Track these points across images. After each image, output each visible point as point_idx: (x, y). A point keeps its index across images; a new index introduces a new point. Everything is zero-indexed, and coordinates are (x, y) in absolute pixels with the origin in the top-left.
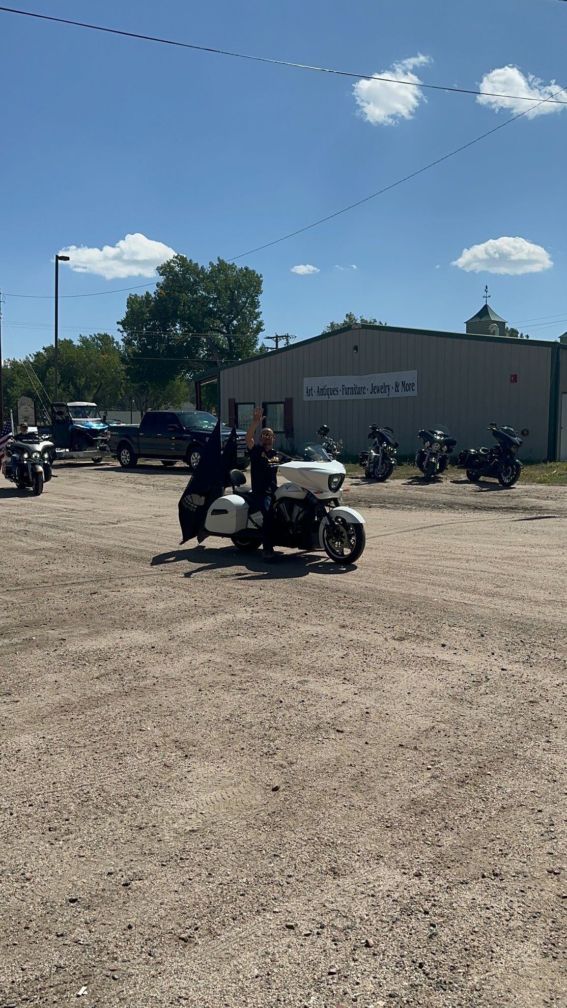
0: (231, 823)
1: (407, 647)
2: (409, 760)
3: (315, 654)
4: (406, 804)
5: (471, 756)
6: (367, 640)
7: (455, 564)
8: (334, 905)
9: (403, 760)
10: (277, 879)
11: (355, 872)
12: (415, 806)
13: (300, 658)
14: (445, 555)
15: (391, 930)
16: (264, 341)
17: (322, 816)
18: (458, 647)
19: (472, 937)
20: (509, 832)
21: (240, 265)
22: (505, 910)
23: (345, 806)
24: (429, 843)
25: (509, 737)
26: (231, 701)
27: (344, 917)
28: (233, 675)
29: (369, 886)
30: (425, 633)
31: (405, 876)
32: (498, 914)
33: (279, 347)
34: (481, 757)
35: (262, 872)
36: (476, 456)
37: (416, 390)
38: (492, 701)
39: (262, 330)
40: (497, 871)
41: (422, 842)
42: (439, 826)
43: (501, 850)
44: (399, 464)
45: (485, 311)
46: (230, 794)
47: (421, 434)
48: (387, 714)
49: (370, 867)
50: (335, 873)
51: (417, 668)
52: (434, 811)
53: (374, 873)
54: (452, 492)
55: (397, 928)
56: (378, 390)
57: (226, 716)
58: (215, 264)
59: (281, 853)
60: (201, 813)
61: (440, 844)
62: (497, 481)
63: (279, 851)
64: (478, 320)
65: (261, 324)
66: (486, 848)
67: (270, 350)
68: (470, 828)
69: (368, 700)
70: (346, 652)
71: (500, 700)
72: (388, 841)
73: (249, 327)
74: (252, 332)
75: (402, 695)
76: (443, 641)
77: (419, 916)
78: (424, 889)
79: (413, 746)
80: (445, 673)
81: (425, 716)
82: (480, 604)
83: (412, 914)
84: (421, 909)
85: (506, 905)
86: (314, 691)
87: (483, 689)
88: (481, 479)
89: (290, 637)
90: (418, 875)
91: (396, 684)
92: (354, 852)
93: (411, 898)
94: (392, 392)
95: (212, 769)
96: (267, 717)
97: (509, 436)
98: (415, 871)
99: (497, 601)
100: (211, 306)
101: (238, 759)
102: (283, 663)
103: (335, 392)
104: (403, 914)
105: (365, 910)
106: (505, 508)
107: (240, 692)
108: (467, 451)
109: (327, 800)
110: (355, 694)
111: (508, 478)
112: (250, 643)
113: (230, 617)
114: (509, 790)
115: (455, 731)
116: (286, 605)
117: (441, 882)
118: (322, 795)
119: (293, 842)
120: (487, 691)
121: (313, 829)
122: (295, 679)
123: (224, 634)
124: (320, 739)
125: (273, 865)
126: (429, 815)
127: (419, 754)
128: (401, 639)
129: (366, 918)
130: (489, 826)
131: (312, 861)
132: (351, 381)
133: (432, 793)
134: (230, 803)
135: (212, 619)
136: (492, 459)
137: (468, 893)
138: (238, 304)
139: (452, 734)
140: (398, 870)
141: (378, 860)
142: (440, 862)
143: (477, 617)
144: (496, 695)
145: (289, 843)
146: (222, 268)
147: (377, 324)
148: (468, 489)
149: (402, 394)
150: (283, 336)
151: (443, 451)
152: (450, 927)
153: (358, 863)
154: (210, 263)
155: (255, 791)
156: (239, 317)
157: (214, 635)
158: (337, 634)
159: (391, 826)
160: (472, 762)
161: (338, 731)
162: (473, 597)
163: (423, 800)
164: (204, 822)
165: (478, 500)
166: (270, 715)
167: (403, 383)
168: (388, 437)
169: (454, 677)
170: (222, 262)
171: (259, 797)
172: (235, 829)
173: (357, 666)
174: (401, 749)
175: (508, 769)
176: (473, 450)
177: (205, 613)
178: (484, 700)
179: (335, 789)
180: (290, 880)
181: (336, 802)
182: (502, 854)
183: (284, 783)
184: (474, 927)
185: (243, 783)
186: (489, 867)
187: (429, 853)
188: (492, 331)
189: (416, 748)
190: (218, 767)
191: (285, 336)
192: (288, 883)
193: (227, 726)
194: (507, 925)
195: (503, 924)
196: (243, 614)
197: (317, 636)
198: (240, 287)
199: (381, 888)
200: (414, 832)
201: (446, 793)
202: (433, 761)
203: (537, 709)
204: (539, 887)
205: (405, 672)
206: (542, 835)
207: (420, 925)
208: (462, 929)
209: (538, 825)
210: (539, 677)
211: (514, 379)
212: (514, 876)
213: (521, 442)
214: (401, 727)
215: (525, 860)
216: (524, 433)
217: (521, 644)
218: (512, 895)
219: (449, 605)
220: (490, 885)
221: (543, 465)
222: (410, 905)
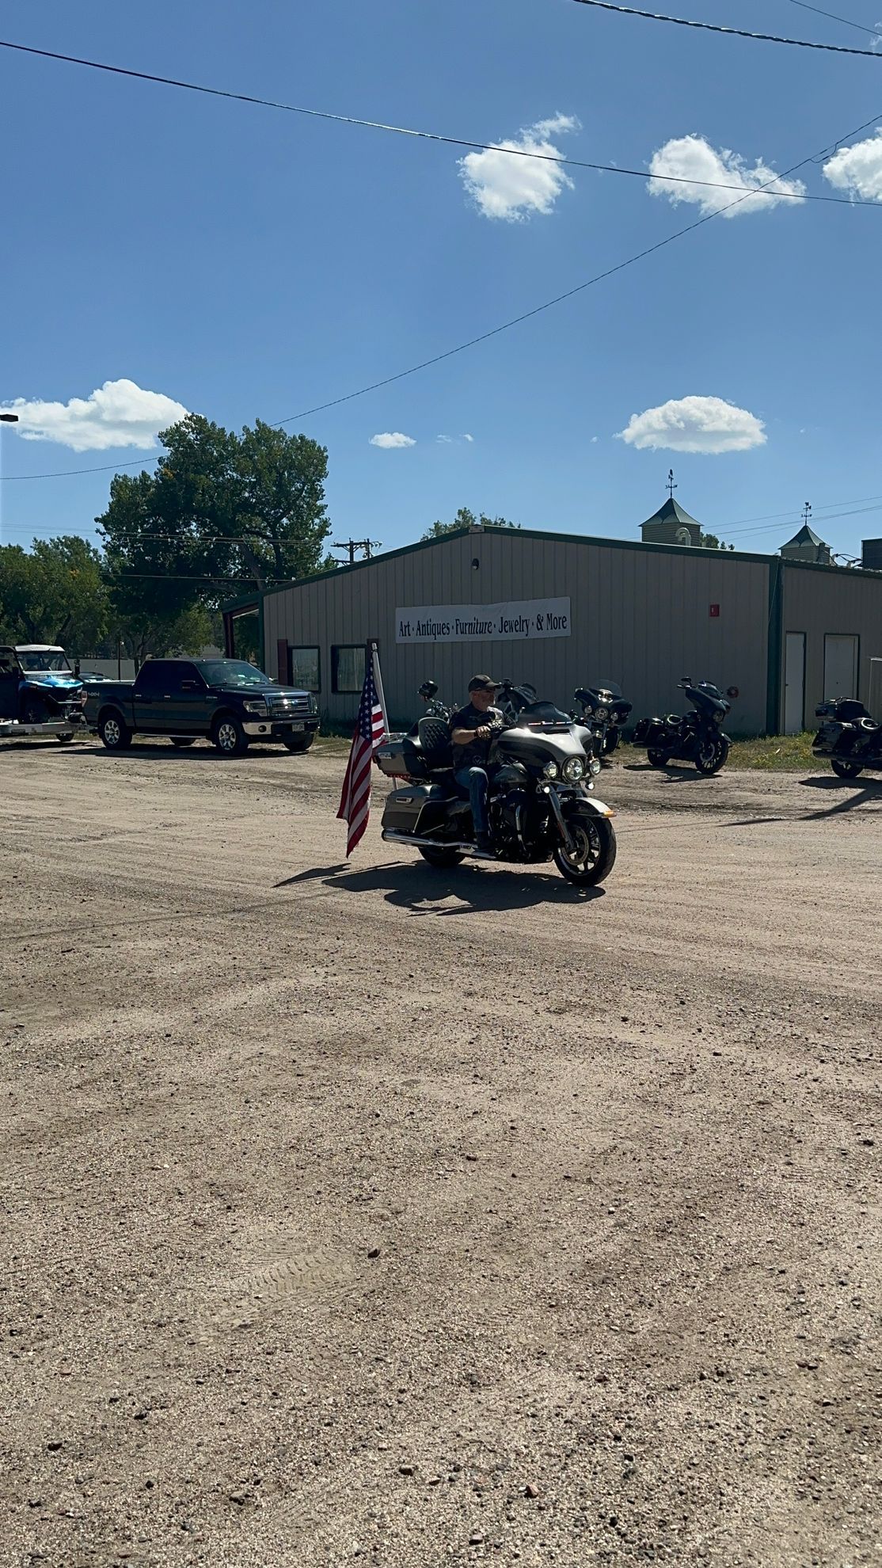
0: (305, 1311)
1: (570, 1023)
2: (580, 1199)
3: (427, 1039)
4: (579, 1268)
5: (674, 1190)
6: (507, 1014)
7: (637, 893)
8: (473, 1433)
9: (572, 1200)
10: (382, 1396)
11: (504, 1379)
12: (592, 1272)
13: (405, 1046)
14: (621, 880)
15: (564, 1468)
16: (331, 551)
17: (448, 1293)
18: (646, 1022)
19: (689, 1473)
20: (737, 1306)
21: (292, 431)
22: (738, 1428)
23: (483, 1276)
24: (617, 1328)
25: (729, 1158)
26: (298, 1116)
27: (491, 1451)
28: (298, 1075)
29: (526, 1401)
30: (595, 1001)
31: (581, 1383)
32: (727, 1435)
33: (355, 560)
34: (690, 1191)
35: (358, 1387)
36: (663, 727)
37: (569, 627)
38: (701, 1103)
39: (328, 534)
40: (723, 1369)
41: (605, 1328)
42: (632, 1301)
43: (726, 1335)
45: (669, 508)
46: (302, 1265)
47: (579, 695)
48: (544, 1129)
49: (528, 1370)
50: (473, 1382)
51: (587, 1056)
52: (622, 1278)
53: (533, 1379)
54: (627, 784)
55: (573, 1464)
56: (511, 628)
57: (290, 1142)
58: (252, 430)
59: (386, 1356)
60: (257, 1298)
61: (633, 1330)
62: (693, 765)
63: (384, 1353)
64: (660, 521)
65: (325, 524)
66: (703, 1333)
67: (340, 565)
68: (678, 1303)
69: (513, 1109)
70: (475, 1034)
71: (714, 1101)
72: (554, 1329)
73: (307, 528)
74: (312, 536)
75: (565, 1098)
76: (623, 1013)
77: (607, 1444)
78: (612, 1402)
79: (585, 1178)
80: (629, 1063)
81: (602, 1130)
82: (677, 954)
83: (595, 1442)
84: (610, 1433)
85: (739, 1420)
86: (428, 1097)
87: (688, 1085)
88: (670, 762)
89: (387, 1013)
90: (602, 1380)
91: (555, 1082)
92: (500, 1348)
93: (593, 1416)
94: (533, 629)
95: (271, 1226)
96: (355, 1140)
97: (710, 697)
98: (597, 1373)
99: (702, 949)
100: (247, 495)
101: (313, 1209)
102: (378, 1054)
103: (445, 630)
104: (582, 1443)
105: (522, 1439)
106: (707, 807)
107: (311, 1102)
108: (648, 721)
109: (455, 1267)
110: (493, 1099)
111: (710, 762)
112: (327, 1025)
113: (291, 983)
114: (734, 1241)
115: (649, 1151)
116: (380, 962)
117: (638, 1389)
118: (447, 1260)
119: (405, 1337)
120: (694, 1089)
121: (436, 1315)
122: (399, 1079)
123: (282, 1010)
124: (441, 1172)
125: (374, 1374)
126: (615, 1285)
127: (595, 1189)
128: (559, 1012)
129: (525, 1451)
130: (706, 1298)
131: (436, 1365)
132: (468, 613)
133: (617, 1249)
134: (301, 1280)
135: (261, 988)
136: (686, 732)
138: (290, 493)
139: (643, 1156)
140: (571, 1373)
141: (538, 1358)
142: (635, 1358)
143: (672, 973)
144: (707, 1093)
145: (399, 1339)
146: (263, 436)
147: (507, 526)
148: (650, 778)
149: (548, 633)
150: (361, 543)
151: (611, 720)
152: (655, 1459)
153: (508, 1366)
154: (245, 427)
155: (341, 1259)
156: (292, 513)
157: (268, 1012)
158: (461, 1005)
159: (557, 1305)
160: (676, 1200)
161: (469, 1158)
162: (666, 943)
163: (604, 1262)
164: (263, 1311)
165: (667, 796)
166: (360, 1137)
167: (549, 617)
168: (528, 699)
169: (643, 1068)
170: (262, 427)
171: (347, 1268)
172: (312, 1321)
173: (494, 1055)
174: (566, 1182)
175: (731, 1207)
176: (656, 719)
177: (251, 979)
178: (692, 1102)
179: (467, 1251)
180: (403, 1396)
181: (471, 1270)
182: (729, 1341)
183: (387, 1244)
184: (692, 1458)
185: (321, 1248)
186: (710, 1362)
187: (617, 1344)
188: (680, 539)
189: (589, 1181)
190: (281, 1223)
191: (364, 543)
192: (400, 1402)
193: (293, 1157)
194: (742, 1452)
195: (736, 1451)
196: (311, 978)
197: (430, 1010)
198: (291, 467)
199: (545, 1403)
200: (592, 1313)
201: (638, 1250)
202: (616, 1200)
203: (770, 1113)
204: (787, 1390)
205: (567, 1063)
206: (788, 1309)
207: (608, 1457)
208: (674, 1461)
209: (780, 1294)
210: (771, 1064)
211: (715, 611)
212: (748, 1375)
213: (727, 707)
214: (566, 1149)
215: (764, 1348)
216: (732, 693)
217: (741, 1014)
218: (746, 1404)
219: (630, 957)
220: (713, 1391)
221: (761, 741)
222: (591, 1428)
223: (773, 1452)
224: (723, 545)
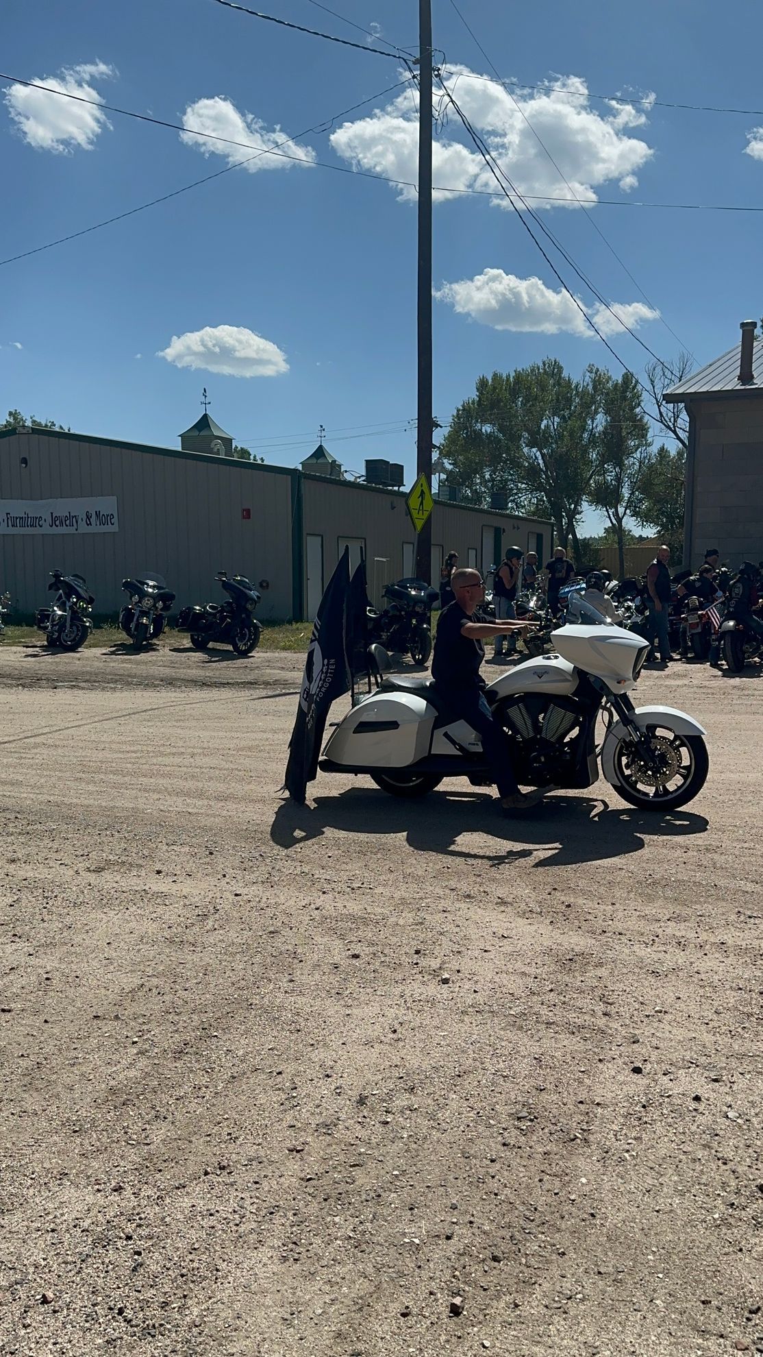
1: (108, 880)
2: (107, 1035)
4: (103, 1095)
5: (193, 1016)
6: (49, 876)
7: (177, 760)
9: (99, 1036)
11: (28, 1202)
12: (114, 1097)
14: (162, 749)
15: (79, 1272)
18: (178, 873)
19: (190, 1257)
20: (240, 1108)
22: (235, 1211)
23: (12, 1114)
24: (134, 1142)
25: (242, 982)
27: (11, 1269)
29: (47, 1218)
30: (134, 858)
31: (99, 1195)
32: (225, 1219)
34: (206, 1015)
36: (202, 615)
37: (116, 523)
38: (221, 938)
40: (225, 1163)
41: (124, 1143)
42: (147, 1118)
43: (229, 1134)
44: (97, 625)
45: (204, 423)
47: (127, 585)
48: (77, 977)
49: (50, 1191)
51: (122, 908)
52: (141, 1098)
53: (55, 1198)
54: (172, 664)
55: (87, 1268)
56: (61, 523)
61: (148, 1142)
62: (230, 648)
64: (196, 433)
66: (210, 1135)
69: (49, 961)
70: (16, 897)
71: (232, 934)
72: (77, 1151)
75: (99, 947)
76: (158, 867)
77: (119, 1244)
78: (126, 1206)
79: (113, 1016)
80: (160, 910)
81: (132, 971)
82: (209, 812)
83: (109, 1244)
84: (122, 1235)
85: (236, 1205)
87: (211, 923)
88: (211, 645)
90: (118, 1189)
91: (90, 934)
92: (25, 1175)
93: (108, 1222)
94: (82, 525)
97: (244, 589)
98: (114, 1184)
99: (231, 805)
104: (97, 1247)
105: (42, 1253)
106: (242, 683)
108: (191, 609)
110: (30, 955)
111: (245, 644)
114: (241, 1053)
115: (172, 985)
117: (149, 1193)
120: (216, 926)
126: (134, 1105)
127: (122, 1024)
128: (99, 870)
129: (44, 1263)
130: (214, 1105)
132: (19, 508)
133: (138, 1074)
136: (223, 619)
137: (186, 1200)
139: (167, 989)
141: (60, 1179)
142: (149, 1166)
143: (204, 829)
144: (227, 929)
147: (57, 429)
148: (193, 659)
149: (96, 528)
151: (157, 608)
152: (161, 1250)
153: (31, 1190)
158: (5, 871)
159: (80, 1129)
160: (193, 1024)
161: (3, 1011)
162: (200, 803)
163: (126, 1086)
165: (207, 674)
167: (97, 514)
168: (78, 589)
169: (172, 914)
173: (34, 914)
174: (95, 1021)
175: (241, 1024)
176: (198, 608)
178: (212, 939)
182: (231, 1139)
184: (194, 1244)
186: (214, 1160)
187: (134, 1156)
188: (215, 450)
189: (117, 1017)
194: (237, 1231)
195: (232, 1231)
199: (65, 1217)
200: (112, 1132)
201: (157, 1072)
202: (140, 1031)
203: (278, 941)
204: (278, 1173)
205: (103, 916)
206: (282, 1104)
207: (120, 1257)
208: (178, 1249)
209: (277, 1092)
210: (282, 899)
211: (247, 514)
212: (246, 1165)
213: (258, 597)
214: (97, 992)
215: (260, 1140)
216: (264, 585)
217: (260, 859)
218: (243, 1191)
219: (167, 817)
220: (215, 1183)
221: (288, 627)
222: (106, 1232)
223: (263, 1227)
224: (255, 457)
